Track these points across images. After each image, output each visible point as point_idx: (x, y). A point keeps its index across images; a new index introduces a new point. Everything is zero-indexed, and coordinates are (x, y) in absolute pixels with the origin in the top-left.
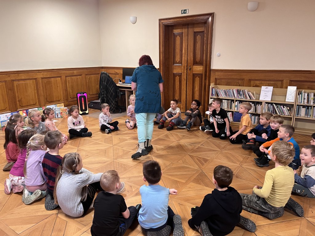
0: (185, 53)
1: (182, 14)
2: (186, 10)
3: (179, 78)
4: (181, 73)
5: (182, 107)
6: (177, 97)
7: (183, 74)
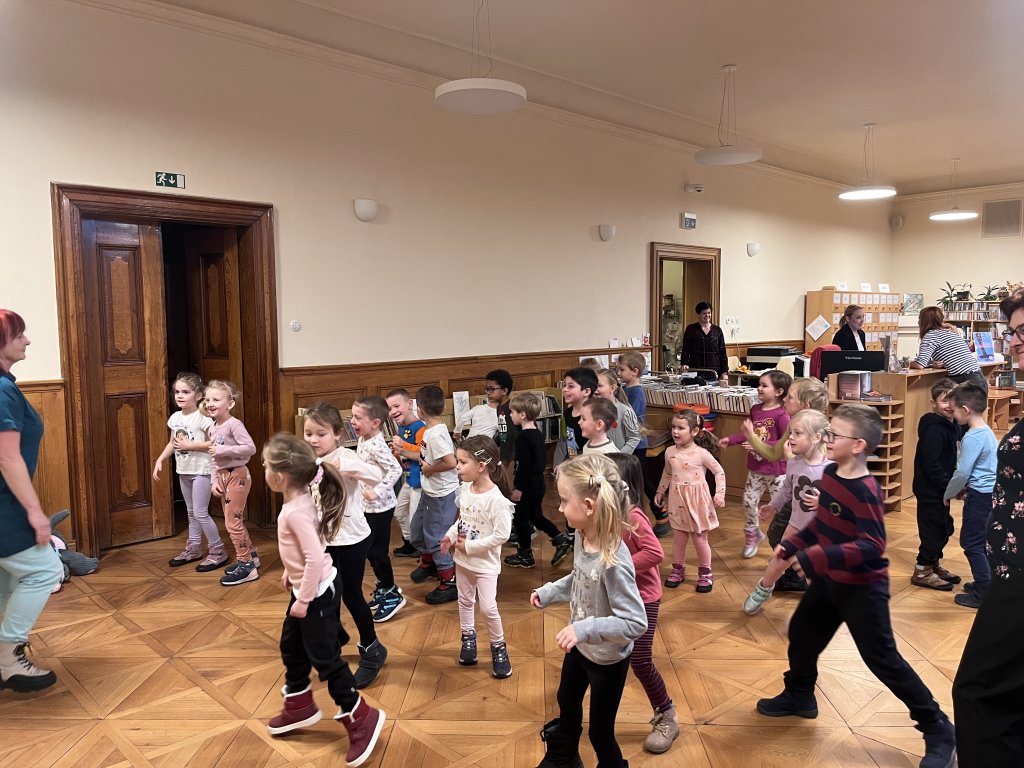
0: (156, 320)
1: (161, 184)
2: (175, 176)
3: (132, 410)
4: (145, 393)
5: (154, 518)
7: (151, 393)
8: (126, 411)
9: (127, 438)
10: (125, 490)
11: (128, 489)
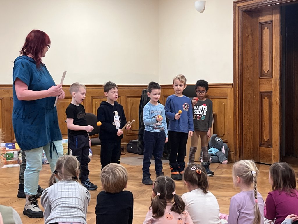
0: (277, 57)
3: (268, 100)
6: (266, 136)
7: (274, 93)
8: (266, 100)
9: (266, 113)
10: (265, 138)
11: (266, 138)
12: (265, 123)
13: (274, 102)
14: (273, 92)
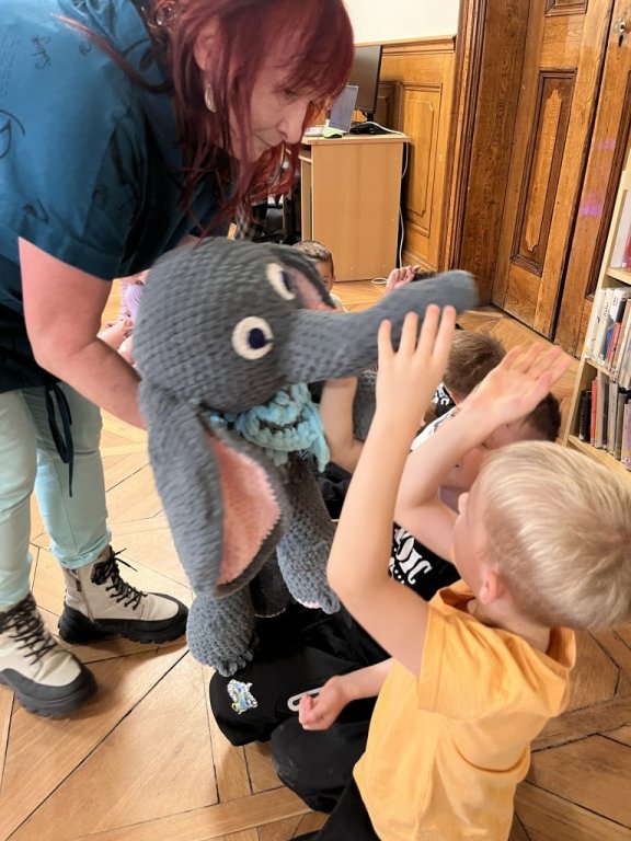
4: (573, 72)
5: (540, 299)
6: (532, 233)
7: (582, 74)
8: (554, 102)
9: (546, 153)
10: (528, 237)
11: (531, 240)
12: (536, 189)
13: (575, 114)
14: (579, 72)
